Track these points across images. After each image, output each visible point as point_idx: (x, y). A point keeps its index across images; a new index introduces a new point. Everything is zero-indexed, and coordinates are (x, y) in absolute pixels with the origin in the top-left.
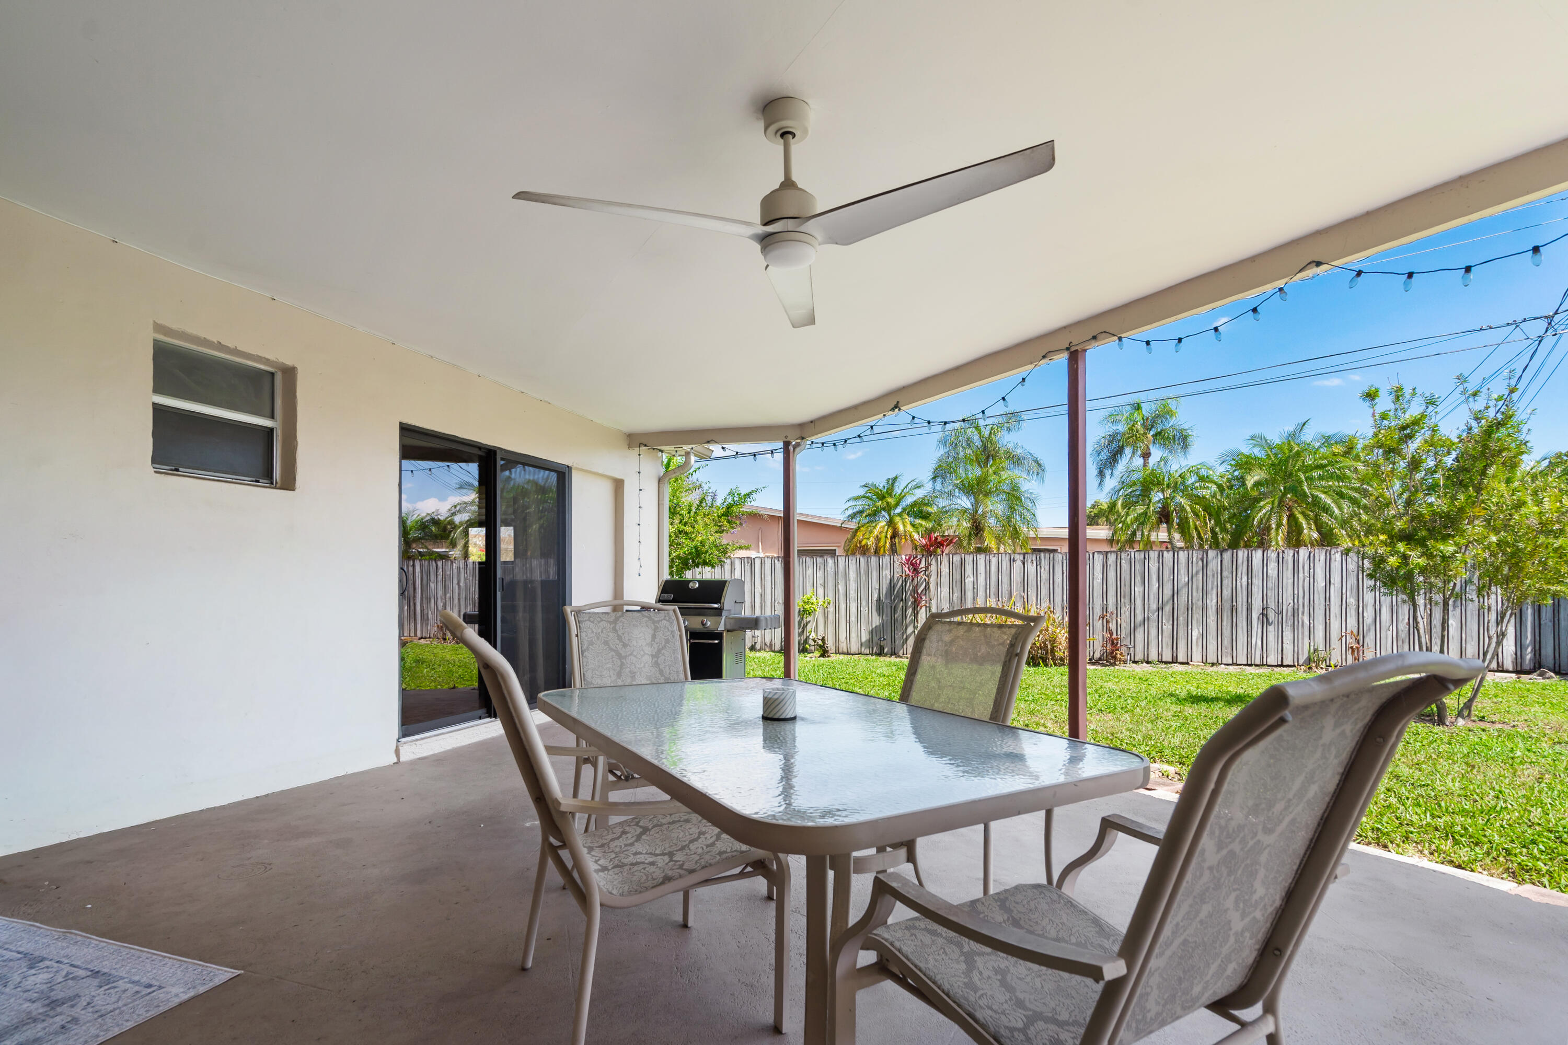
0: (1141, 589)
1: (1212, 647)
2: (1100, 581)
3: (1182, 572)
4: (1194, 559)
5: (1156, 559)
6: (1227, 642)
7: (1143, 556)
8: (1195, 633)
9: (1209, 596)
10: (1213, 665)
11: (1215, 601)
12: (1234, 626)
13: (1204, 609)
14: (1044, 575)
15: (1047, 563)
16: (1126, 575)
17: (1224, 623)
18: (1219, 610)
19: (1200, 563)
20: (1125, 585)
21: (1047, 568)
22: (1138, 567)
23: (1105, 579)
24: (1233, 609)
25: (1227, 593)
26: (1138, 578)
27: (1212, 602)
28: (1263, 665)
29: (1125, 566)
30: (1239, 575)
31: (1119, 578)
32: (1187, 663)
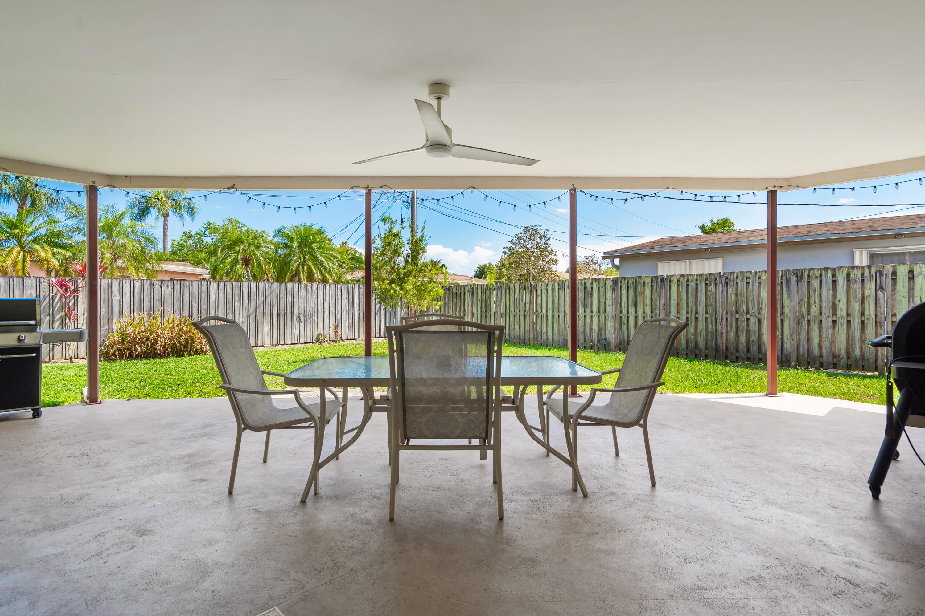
0: (239, 304)
1: (275, 336)
2: (214, 299)
3: (261, 294)
4: (267, 287)
5: (247, 287)
6: (282, 333)
7: (240, 285)
8: (267, 329)
9: (274, 308)
10: (276, 345)
11: (276, 310)
12: (285, 324)
13: (271, 315)
14: (177, 295)
15: (179, 287)
16: (230, 296)
17: (281, 322)
18: (279, 315)
19: (270, 289)
20: (229, 302)
21: (179, 290)
22: (237, 291)
23: (217, 298)
24: (285, 315)
25: (282, 306)
26: (237, 298)
27: (275, 311)
28: (298, 343)
29: (229, 290)
30: (288, 296)
31: (226, 298)
32: (263, 346)
